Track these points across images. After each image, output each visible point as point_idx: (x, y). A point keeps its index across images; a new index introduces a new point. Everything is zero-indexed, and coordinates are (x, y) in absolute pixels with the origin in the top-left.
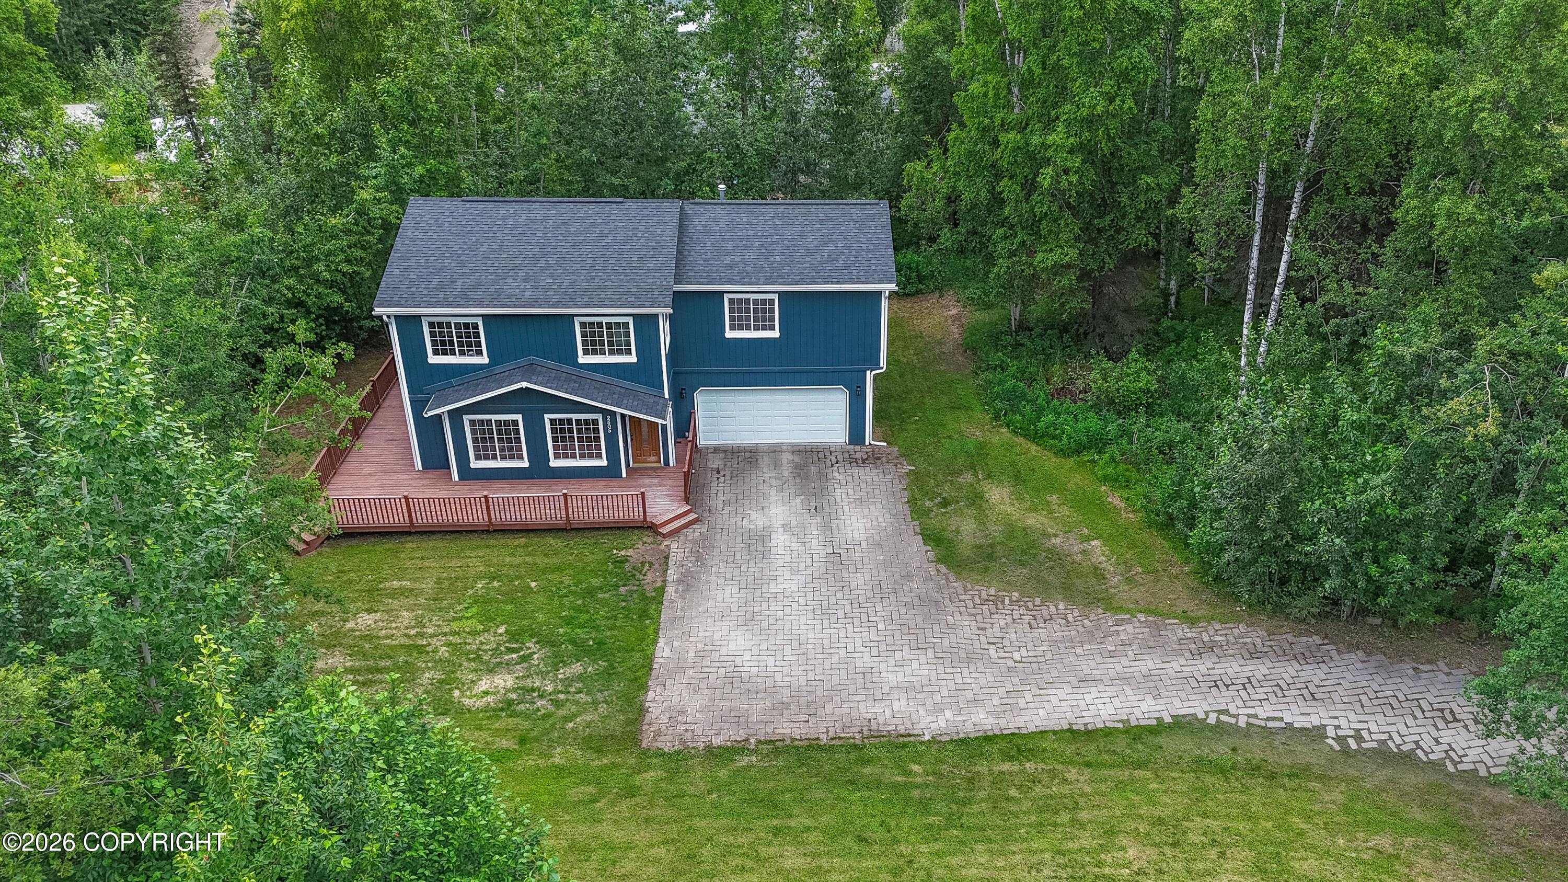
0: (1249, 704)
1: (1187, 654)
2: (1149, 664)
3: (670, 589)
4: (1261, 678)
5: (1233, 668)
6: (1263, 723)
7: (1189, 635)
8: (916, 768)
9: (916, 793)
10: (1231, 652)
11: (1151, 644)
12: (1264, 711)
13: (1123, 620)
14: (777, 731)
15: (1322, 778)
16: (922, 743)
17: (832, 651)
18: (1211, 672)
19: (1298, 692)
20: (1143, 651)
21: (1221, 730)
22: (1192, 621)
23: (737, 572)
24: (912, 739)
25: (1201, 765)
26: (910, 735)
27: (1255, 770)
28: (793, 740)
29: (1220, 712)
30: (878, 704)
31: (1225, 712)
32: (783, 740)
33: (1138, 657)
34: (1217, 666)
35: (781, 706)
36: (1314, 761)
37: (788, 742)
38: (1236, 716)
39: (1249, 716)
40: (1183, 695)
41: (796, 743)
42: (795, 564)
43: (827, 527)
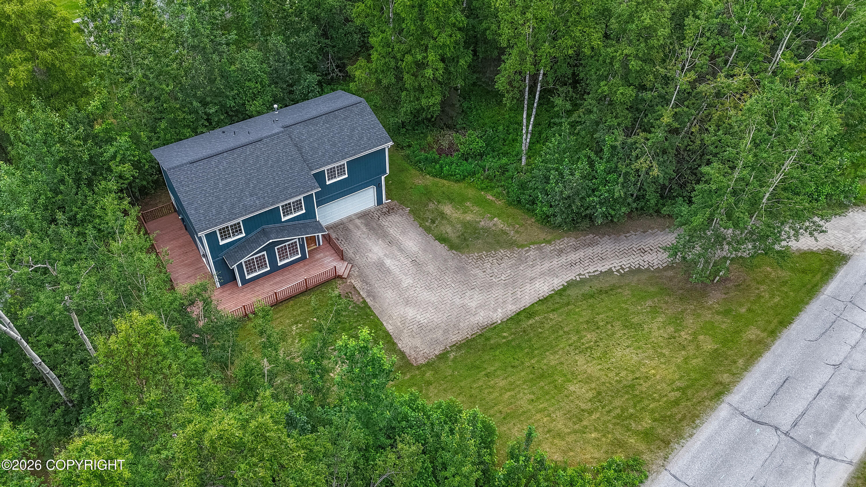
0: (585, 268)
1: (556, 256)
2: (547, 265)
3: (368, 300)
4: (583, 257)
5: (573, 256)
6: (593, 274)
7: (552, 248)
8: (505, 334)
9: (513, 343)
10: (568, 250)
11: (542, 257)
12: (591, 269)
13: (527, 250)
14: (453, 340)
15: (620, 287)
16: (500, 324)
17: (445, 302)
18: (567, 260)
19: (597, 258)
20: (542, 260)
21: (583, 282)
22: (549, 242)
23: (385, 282)
24: (495, 324)
25: (586, 297)
26: (494, 323)
27: (600, 292)
28: (460, 341)
30: (476, 316)
31: (580, 275)
32: (457, 343)
33: (542, 263)
34: (567, 257)
35: (446, 331)
36: (615, 282)
37: (459, 343)
38: (584, 275)
39: (588, 273)
40: (564, 273)
41: (462, 342)
42: (403, 271)
43: (401, 250)
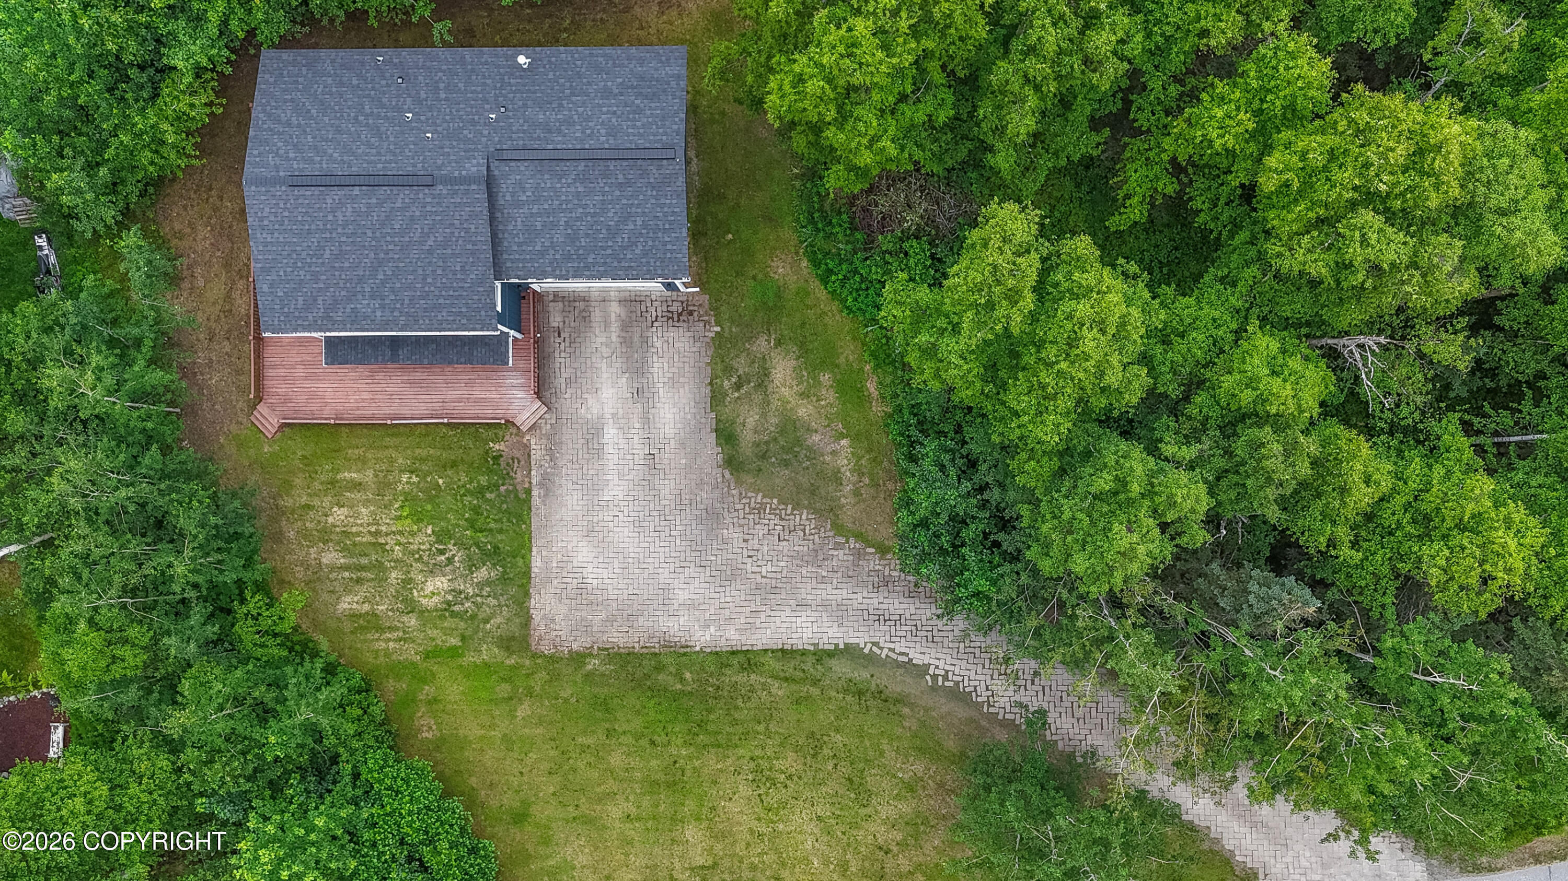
0: (893, 639)
2: (844, 593)
3: (535, 493)
5: (896, 605)
8: (688, 676)
9: (685, 700)
12: (900, 647)
13: (840, 543)
14: (610, 640)
15: (912, 706)
16: (694, 653)
17: (645, 565)
18: (881, 606)
19: (926, 634)
20: (844, 580)
21: (871, 659)
22: (884, 551)
23: (580, 473)
25: (849, 687)
26: (688, 647)
27: (878, 694)
28: (619, 647)
29: (874, 644)
30: (673, 618)
31: (877, 644)
33: (840, 586)
34: (886, 601)
35: (611, 618)
36: (913, 692)
37: (616, 649)
38: (881, 649)
39: (890, 649)
40: (856, 624)
41: (621, 650)
42: (620, 467)
43: (646, 420)
